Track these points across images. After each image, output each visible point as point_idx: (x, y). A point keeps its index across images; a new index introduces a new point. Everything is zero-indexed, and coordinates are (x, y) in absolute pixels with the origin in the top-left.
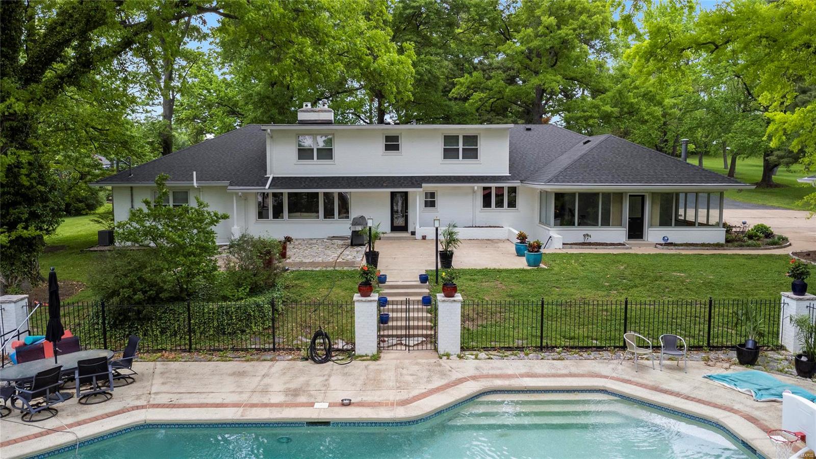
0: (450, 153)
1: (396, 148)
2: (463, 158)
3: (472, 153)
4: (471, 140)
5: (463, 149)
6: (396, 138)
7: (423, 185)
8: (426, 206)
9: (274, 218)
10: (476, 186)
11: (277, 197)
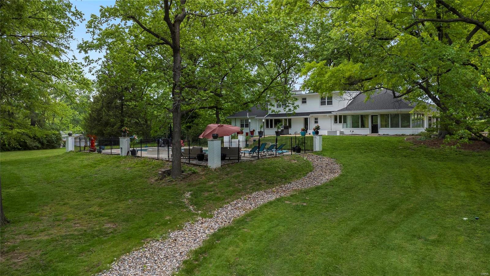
0: (323, 103)
1: (305, 102)
2: (328, 104)
3: (330, 103)
4: (330, 98)
5: (327, 101)
6: (305, 99)
7: (310, 115)
8: (315, 123)
9: (270, 128)
10: (328, 115)
11: (271, 120)
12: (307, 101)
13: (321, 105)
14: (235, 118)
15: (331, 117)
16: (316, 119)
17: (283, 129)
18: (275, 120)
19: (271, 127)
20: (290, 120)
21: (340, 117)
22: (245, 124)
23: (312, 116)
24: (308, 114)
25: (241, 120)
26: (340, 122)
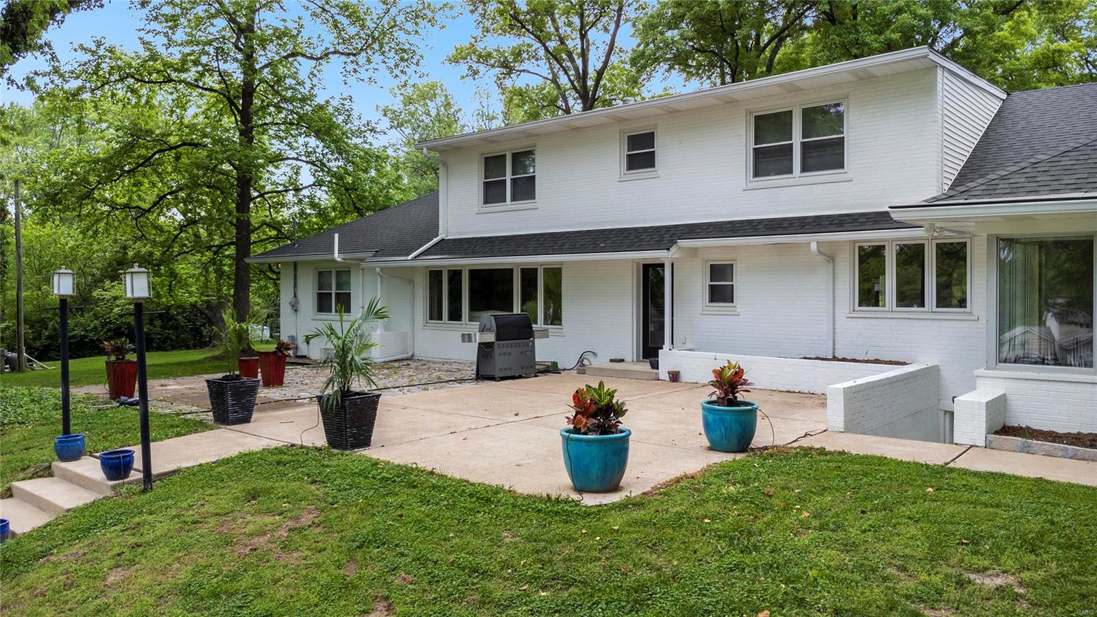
0: (770, 160)
1: (648, 161)
2: (804, 169)
5: (804, 146)
6: (649, 139)
7: (683, 243)
8: (712, 300)
9: (450, 319)
10: (813, 241)
11: (455, 275)
12: (662, 149)
13: (757, 173)
14: (295, 264)
15: (831, 259)
16: (721, 272)
17: (490, 337)
18: (474, 274)
19: (455, 315)
20: (555, 274)
21: (911, 256)
22: (334, 291)
23: (694, 251)
24: (665, 236)
25: (321, 274)
26: (910, 296)
